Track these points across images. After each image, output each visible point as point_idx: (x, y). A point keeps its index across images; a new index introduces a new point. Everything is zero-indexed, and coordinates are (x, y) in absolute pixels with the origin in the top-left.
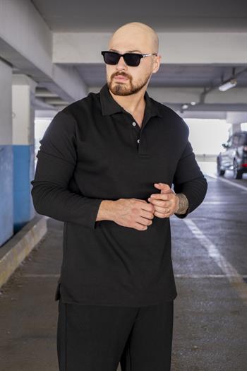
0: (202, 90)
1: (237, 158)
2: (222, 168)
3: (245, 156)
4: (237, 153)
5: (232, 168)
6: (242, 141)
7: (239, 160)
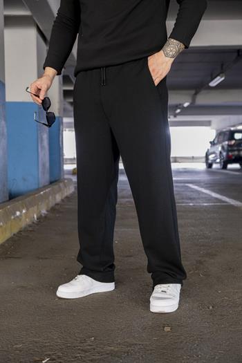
0: (193, 92)
1: (222, 151)
2: (210, 162)
3: (230, 149)
4: (223, 147)
5: (218, 160)
6: (226, 137)
7: (224, 154)
